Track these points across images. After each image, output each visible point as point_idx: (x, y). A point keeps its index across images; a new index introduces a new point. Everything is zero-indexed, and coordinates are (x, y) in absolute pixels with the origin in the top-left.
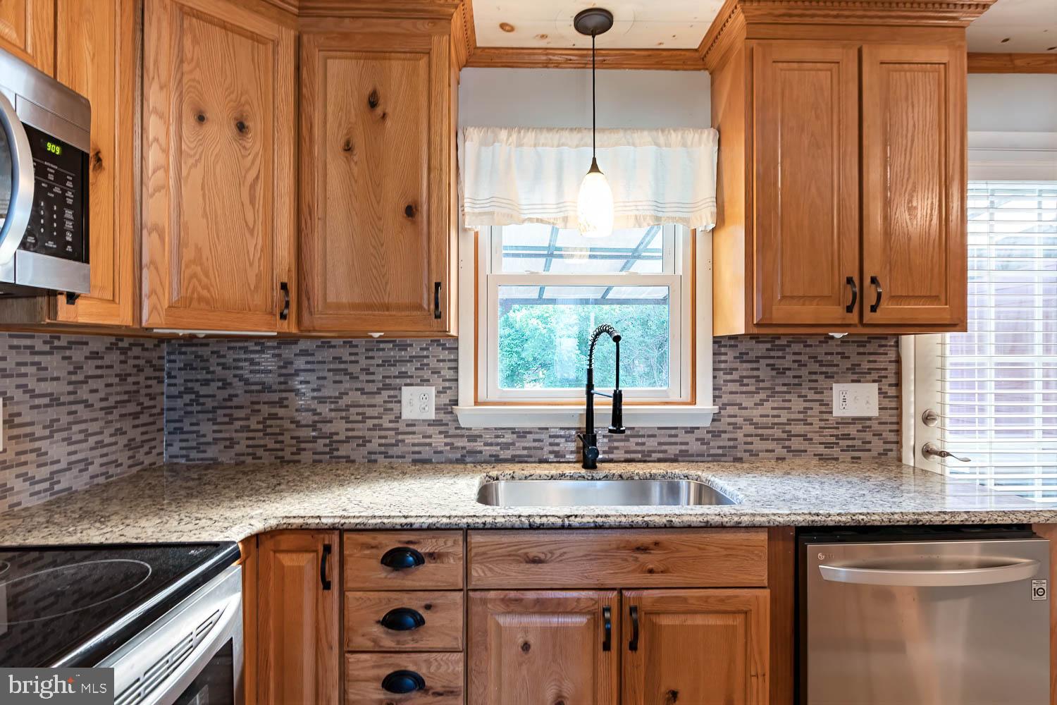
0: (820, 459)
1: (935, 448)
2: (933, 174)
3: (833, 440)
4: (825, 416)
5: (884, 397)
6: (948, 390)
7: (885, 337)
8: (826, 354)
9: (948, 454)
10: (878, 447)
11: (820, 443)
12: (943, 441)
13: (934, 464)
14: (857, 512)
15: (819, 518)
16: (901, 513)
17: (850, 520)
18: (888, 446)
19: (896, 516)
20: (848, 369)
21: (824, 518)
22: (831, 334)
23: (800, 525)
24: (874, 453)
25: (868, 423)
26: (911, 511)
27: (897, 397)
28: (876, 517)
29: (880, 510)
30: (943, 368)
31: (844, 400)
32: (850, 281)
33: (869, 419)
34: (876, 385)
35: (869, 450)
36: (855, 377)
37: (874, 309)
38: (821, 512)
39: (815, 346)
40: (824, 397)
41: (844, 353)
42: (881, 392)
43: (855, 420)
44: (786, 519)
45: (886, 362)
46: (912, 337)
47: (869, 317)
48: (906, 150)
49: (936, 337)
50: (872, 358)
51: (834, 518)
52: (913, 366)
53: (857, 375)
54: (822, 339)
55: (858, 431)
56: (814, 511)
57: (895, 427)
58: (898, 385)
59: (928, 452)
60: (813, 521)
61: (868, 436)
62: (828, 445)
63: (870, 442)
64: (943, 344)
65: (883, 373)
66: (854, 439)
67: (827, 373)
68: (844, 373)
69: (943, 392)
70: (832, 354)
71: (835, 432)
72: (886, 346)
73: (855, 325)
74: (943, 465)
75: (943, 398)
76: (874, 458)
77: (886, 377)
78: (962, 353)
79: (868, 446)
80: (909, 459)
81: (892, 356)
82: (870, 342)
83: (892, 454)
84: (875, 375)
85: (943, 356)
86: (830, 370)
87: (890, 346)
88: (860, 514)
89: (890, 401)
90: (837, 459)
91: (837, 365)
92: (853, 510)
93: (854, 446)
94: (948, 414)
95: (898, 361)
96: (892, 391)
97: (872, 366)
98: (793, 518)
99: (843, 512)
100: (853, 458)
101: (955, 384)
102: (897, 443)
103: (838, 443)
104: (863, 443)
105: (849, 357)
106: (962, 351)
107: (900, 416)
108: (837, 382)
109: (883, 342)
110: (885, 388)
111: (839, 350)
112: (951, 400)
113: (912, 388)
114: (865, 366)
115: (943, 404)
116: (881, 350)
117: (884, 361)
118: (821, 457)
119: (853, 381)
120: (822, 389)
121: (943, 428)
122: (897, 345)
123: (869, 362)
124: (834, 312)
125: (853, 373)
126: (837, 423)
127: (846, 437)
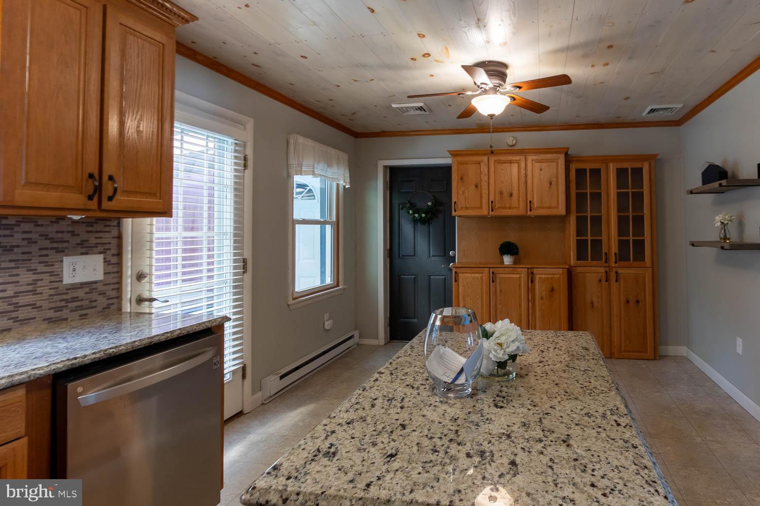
0: (49, 322)
1: (145, 297)
2: (154, 113)
3: (63, 304)
4: (55, 285)
5: (109, 265)
6: (154, 256)
7: (109, 219)
8: (57, 232)
9: (155, 299)
10: (102, 302)
11: (50, 309)
12: (150, 291)
13: (145, 308)
14: (107, 347)
15: (77, 360)
16: (140, 340)
17: (103, 355)
18: (111, 301)
19: (136, 343)
20: (78, 244)
21: (81, 360)
22: (69, 216)
23: (61, 370)
24: (100, 309)
25: (94, 286)
26: (146, 337)
27: (118, 264)
28: (123, 347)
29: (124, 342)
30: (151, 241)
31: (74, 270)
32: (91, 176)
33: (96, 282)
34: (101, 256)
35: (95, 307)
36: (84, 250)
37: (110, 199)
38: (78, 356)
39: (47, 225)
40: (55, 268)
41: (74, 232)
42: (105, 261)
43: (83, 285)
44: (46, 369)
45: (110, 238)
46: (130, 219)
47: (106, 204)
48: (136, 91)
49: (148, 220)
50: (99, 235)
51: (90, 357)
52: (130, 240)
53: (85, 249)
54: (54, 219)
55: (86, 293)
56: (72, 357)
57: (116, 286)
58: (119, 254)
59: (140, 300)
60: (72, 365)
61: (94, 296)
62: (58, 309)
63: (96, 301)
64: (151, 225)
65: (107, 246)
66: (82, 300)
67: (58, 248)
68: (74, 247)
69: (151, 258)
70: (63, 232)
71: (64, 297)
72: (110, 226)
73: (94, 210)
74: (150, 307)
75: (151, 262)
76: (100, 312)
77: (110, 249)
78: (163, 231)
79: (94, 304)
80: (127, 307)
81: (115, 233)
82: (97, 223)
83: (113, 307)
84: (101, 248)
85: (151, 233)
86: (60, 245)
87: (114, 226)
88: (111, 348)
89: (112, 267)
90: (66, 319)
91: (68, 242)
92: (104, 348)
93: (82, 306)
94: (154, 273)
95: (120, 237)
96: (114, 260)
97: (98, 241)
98: (53, 367)
99: (96, 351)
100: (81, 316)
101: (158, 252)
102: (118, 297)
103: (67, 306)
104: (90, 302)
105: (78, 235)
106: (163, 228)
107: (121, 277)
108: (67, 255)
109: (108, 223)
110: (109, 258)
111: (70, 229)
112: (156, 263)
113: (130, 256)
114: (93, 241)
115: (151, 266)
116: (107, 229)
117: (107, 237)
118: (50, 320)
119: (82, 254)
120: (52, 262)
121: (150, 282)
122: (119, 225)
123: (97, 238)
124: (76, 199)
125: (82, 248)
126: (67, 289)
127: (75, 299)
